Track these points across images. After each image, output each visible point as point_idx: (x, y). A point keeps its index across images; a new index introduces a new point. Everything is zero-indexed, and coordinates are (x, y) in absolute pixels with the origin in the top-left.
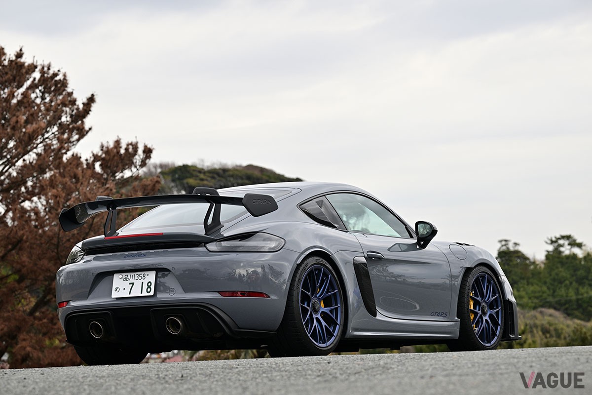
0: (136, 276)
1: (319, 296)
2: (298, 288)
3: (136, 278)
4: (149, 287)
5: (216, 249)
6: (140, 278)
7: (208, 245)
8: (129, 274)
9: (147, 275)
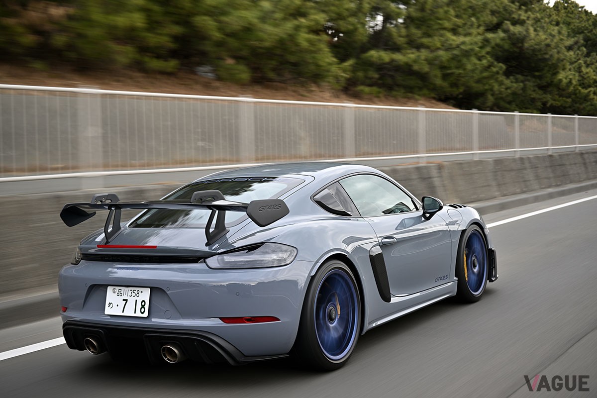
0: (130, 292)
3: (130, 294)
4: (143, 307)
5: (217, 265)
6: (134, 294)
7: (208, 260)
8: (123, 288)
9: (142, 292)
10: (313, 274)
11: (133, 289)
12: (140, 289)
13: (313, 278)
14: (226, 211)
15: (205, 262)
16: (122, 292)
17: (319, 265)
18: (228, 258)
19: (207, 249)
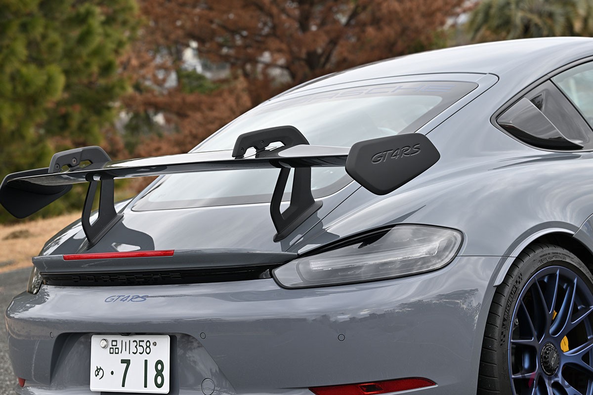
0: (133, 345)
1: (555, 332)
2: (502, 342)
3: (133, 350)
4: (159, 373)
5: (297, 281)
6: (140, 350)
7: (277, 272)
8: (119, 339)
9: (155, 344)
10: (499, 281)
11: (138, 338)
12: (152, 339)
13: (499, 290)
14: (313, 168)
15: (272, 276)
16: (119, 346)
17: (510, 261)
18: (317, 264)
19: (277, 249)
